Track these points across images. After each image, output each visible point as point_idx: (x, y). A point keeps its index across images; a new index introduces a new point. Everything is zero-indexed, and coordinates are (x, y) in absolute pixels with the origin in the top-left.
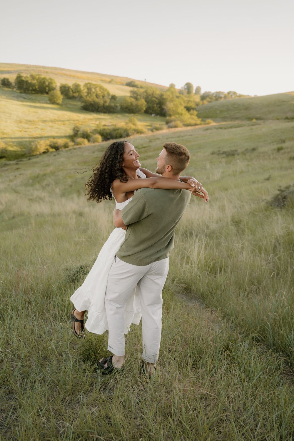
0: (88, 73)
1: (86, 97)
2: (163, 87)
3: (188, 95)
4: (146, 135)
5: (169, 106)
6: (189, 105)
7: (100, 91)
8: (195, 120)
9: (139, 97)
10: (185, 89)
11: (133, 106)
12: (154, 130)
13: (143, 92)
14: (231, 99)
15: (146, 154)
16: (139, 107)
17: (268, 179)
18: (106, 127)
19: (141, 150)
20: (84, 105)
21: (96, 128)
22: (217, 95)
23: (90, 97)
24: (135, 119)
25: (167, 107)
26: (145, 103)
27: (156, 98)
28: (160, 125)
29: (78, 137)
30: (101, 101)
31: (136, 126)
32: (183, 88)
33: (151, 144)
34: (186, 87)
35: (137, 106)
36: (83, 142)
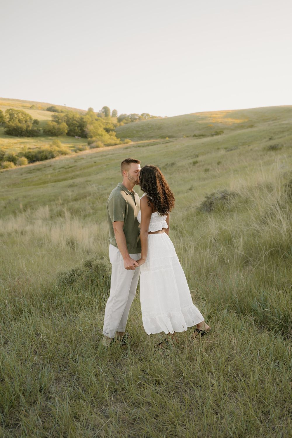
0: (9, 99)
1: (9, 123)
2: (82, 111)
3: (106, 118)
4: (70, 156)
5: (90, 128)
6: (108, 127)
7: (22, 116)
8: (115, 140)
9: (60, 120)
10: (103, 112)
11: (55, 129)
12: (78, 151)
13: (64, 116)
14: (145, 120)
15: (73, 174)
16: (61, 130)
17: (190, 189)
18: (31, 150)
19: (67, 170)
20: (7, 130)
21: (21, 151)
22: (132, 117)
23: (12, 123)
24: (59, 141)
25: (88, 129)
26: (67, 126)
27: (77, 121)
28: (82, 145)
29: (4, 161)
30: (24, 126)
31: (60, 148)
32: (101, 111)
33: (76, 164)
34: (103, 110)
35: (59, 129)
36: (9, 165)
